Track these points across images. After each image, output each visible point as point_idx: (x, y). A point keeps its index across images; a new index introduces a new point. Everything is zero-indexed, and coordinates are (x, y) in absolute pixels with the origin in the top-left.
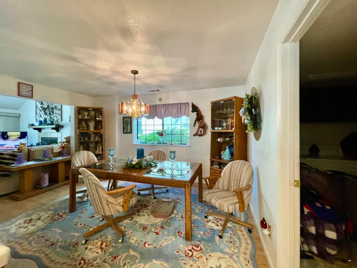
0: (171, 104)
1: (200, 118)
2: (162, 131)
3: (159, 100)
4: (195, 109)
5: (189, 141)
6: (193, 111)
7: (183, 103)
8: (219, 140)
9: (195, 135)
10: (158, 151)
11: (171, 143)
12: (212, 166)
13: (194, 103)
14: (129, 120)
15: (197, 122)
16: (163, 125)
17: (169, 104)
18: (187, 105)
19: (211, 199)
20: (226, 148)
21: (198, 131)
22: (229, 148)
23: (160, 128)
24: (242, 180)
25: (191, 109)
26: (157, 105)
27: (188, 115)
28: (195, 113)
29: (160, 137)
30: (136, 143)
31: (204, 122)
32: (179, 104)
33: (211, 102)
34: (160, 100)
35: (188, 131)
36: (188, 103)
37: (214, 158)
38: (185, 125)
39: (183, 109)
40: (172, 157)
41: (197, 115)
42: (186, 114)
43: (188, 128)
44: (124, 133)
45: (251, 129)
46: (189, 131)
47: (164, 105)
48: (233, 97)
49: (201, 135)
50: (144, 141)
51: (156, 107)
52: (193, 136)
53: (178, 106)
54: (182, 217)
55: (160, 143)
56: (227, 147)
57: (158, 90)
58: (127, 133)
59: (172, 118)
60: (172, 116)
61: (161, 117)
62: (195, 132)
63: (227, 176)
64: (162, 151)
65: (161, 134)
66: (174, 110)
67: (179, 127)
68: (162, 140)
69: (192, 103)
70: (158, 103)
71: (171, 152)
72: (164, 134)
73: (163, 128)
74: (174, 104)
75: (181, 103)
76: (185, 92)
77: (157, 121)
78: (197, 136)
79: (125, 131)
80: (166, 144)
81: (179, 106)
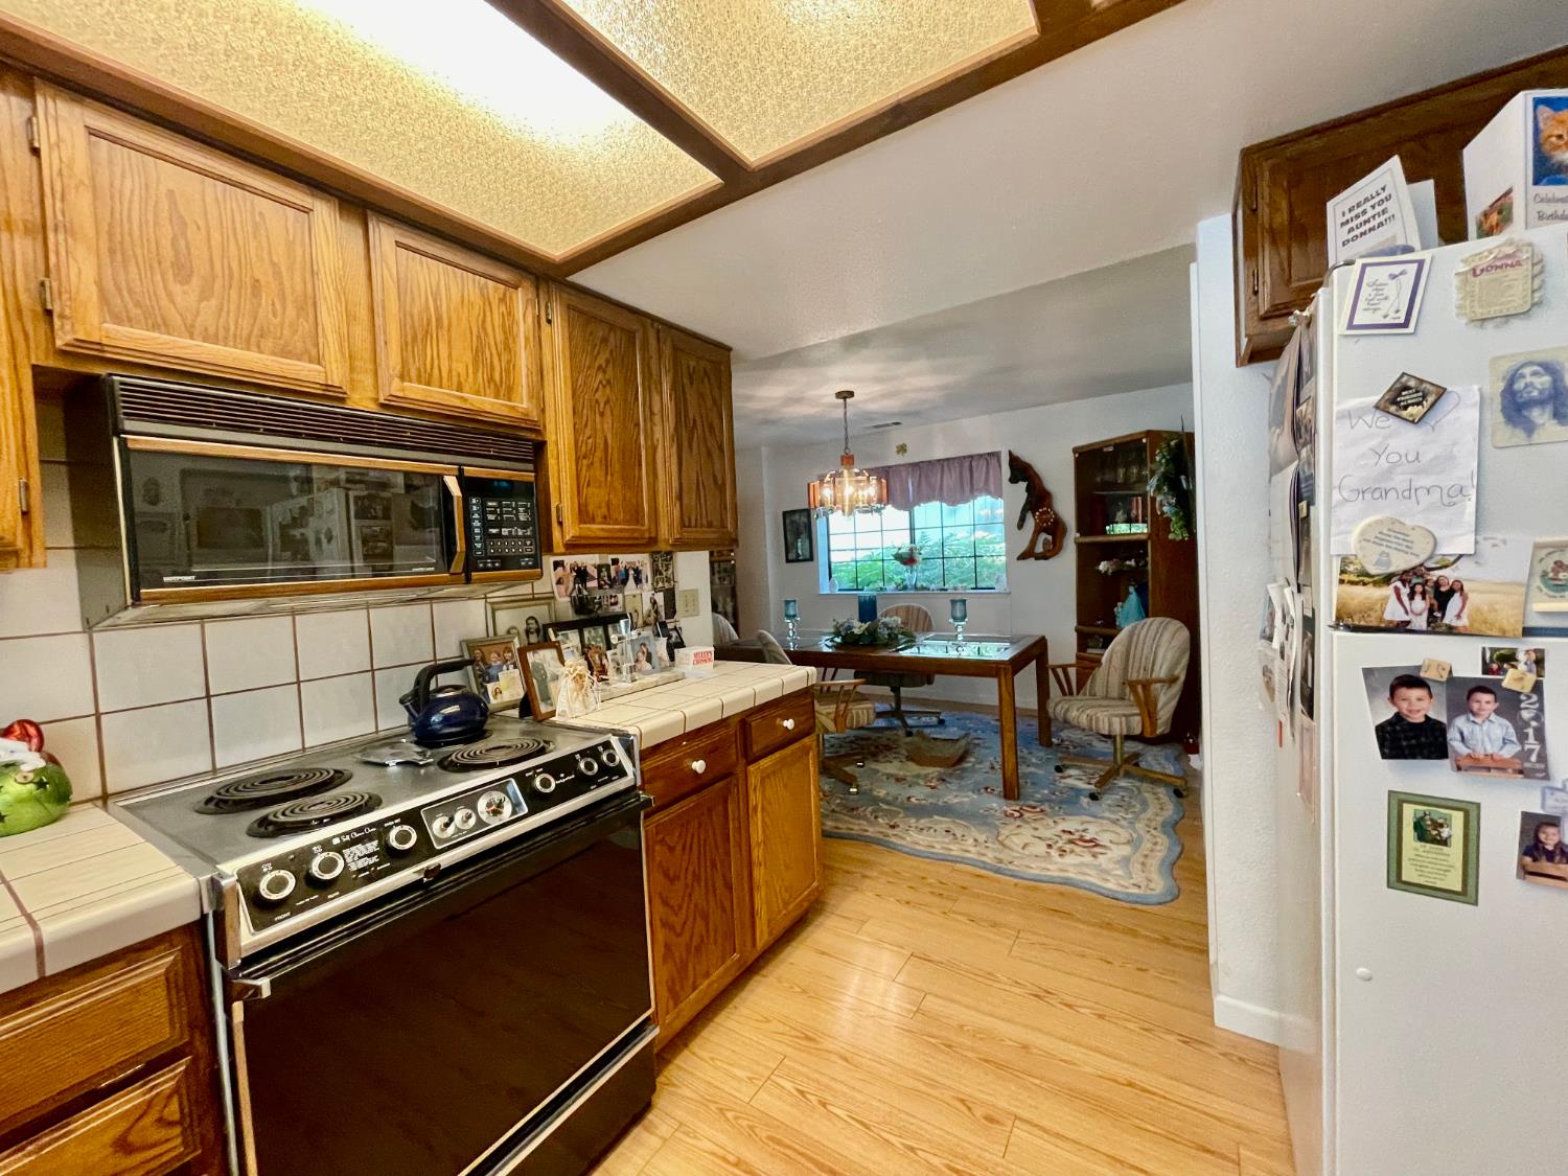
0: (939, 461)
1: (1038, 499)
2: (911, 550)
3: (898, 452)
4: (1021, 470)
5: (1004, 578)
6: (1014, 480)
7: (981, 456)
8: (1103, 566)
9: (1023, 557)
10: (908, 608)
11: (941, 585)
12: (1085, 651)
13: (1017, 453)
14: (804, 519)
15: (1029, 516)
16: (912, 529)
17: (930, 462)
18: (994, 461)
19: (1067, 710)
20: (1128, 593)
21: (1033, 542)
22: (1136, 590)
23: (902, 542)
24: (1157, 667)
25: (1006, 472)
26: (890, 467)
27: (998, 494)
28: (1023, 485)
29: (905, 568)
30: (826, 591)
31: (1055, 514)
32: (964, 457)
33: (1075, 450)
34: (902, 449)
35: (997, 546)
36: (995, 455)
37: (1092, 625)
38: (988, 525)
39: (980, 475)
40: (958, 615)
41: (1028, 489)
42: (992, 487)
43: (999, 532)
44: (788, 561)
45: (1181, 528)
46: (1003, 545)
47: (916, 465)
48: (1140, 433)
49: (1044, 557)
50: (852, 585)
51: (888, 472)
52: (1019, 559)
53: (961, 466)
54: (993, 768)
55: (905, 588)
56: (1131, 589)
57: (897, 424)
58: (797, 560)
59: (944, 505)
60: (942, 500)
61: (907, 506)
62: (1024, 546)
63: (1117, 662)
64: (919, 609)
65: (908, 559)
66: (950, 479)
67: (962, 534)
68: (910, 579)
69: (1010, 453)
70: (895, 460)
71: (954, 602)
72: (919, 558)
73: (913, 541)
74: (948, 459)
75: (971, 457)
76: (985, 418)
77: (894, 516)
78: (1032, 560)
79: (792, 556)
80: (923, 588)
81: (967, 465)
